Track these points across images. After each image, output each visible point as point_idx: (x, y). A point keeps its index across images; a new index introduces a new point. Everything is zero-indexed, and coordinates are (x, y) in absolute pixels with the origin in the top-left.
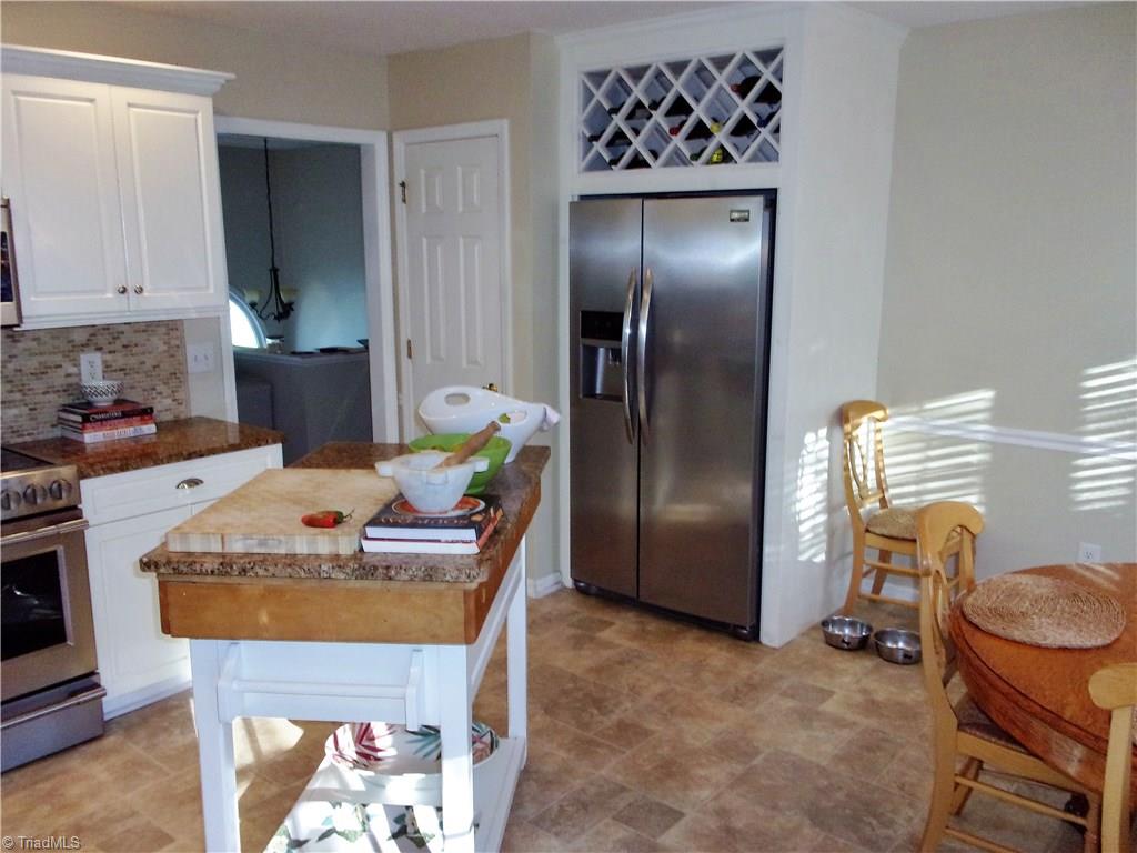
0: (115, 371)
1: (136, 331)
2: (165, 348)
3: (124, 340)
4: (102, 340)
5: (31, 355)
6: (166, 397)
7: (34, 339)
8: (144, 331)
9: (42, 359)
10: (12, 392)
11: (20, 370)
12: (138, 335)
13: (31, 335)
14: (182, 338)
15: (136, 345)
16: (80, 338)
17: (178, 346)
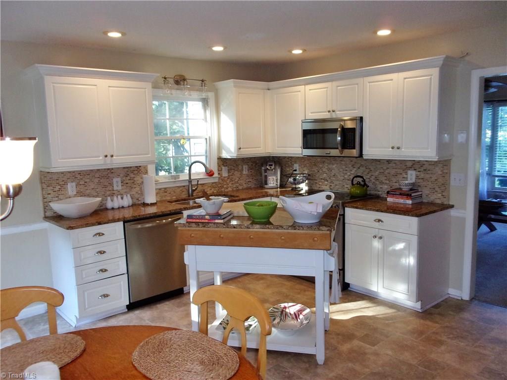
0: (419, 179)
1: (430, 165)
2: (441, 173)
3: (425, 167)
4: (416, 166)
5: (393, 168)
6: (439, 193)
7: (395, 163)
8: (433, 165)
9: (396, 170)
10: (386, 180)
11: (389, 173)
12: (431, 166)
13: (394, 162)
14: (449, 169)
15: (429, 170)
16: (409, 164)
17: (446, 173)
